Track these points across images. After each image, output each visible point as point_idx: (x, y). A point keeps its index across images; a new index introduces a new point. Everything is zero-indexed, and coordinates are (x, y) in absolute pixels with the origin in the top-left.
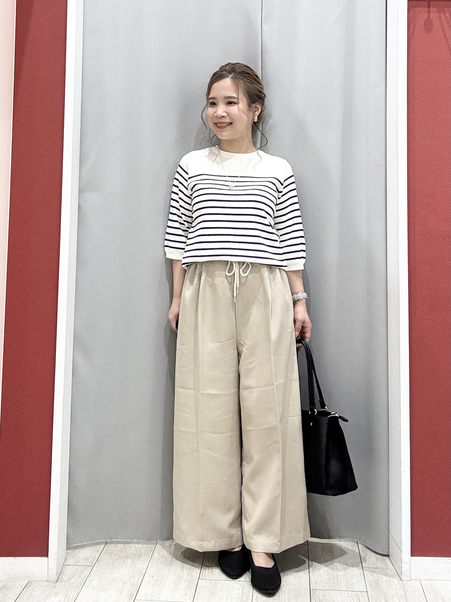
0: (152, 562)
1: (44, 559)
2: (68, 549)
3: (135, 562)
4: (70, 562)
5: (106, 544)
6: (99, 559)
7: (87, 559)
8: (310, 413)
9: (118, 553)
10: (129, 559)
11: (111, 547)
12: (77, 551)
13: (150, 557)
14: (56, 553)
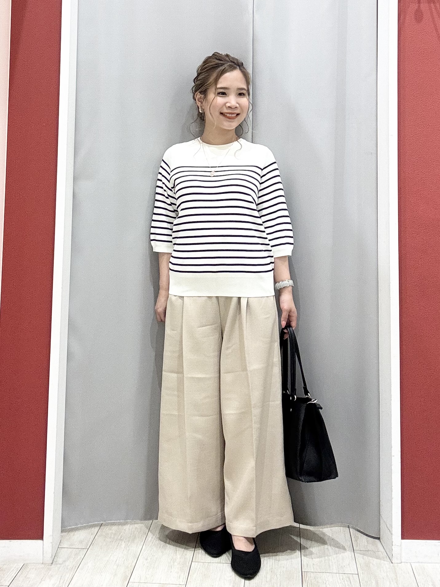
0: (146, 545)
1: (39, 542)
2: (62, 531)
3: (129, 544)
4: (65, 544)
5: (101, 527)
6: (93, 542)
7: (81, 542)
8: (291, 399)
9: (112, 536)
10: (123, 542)
11: (106, 530)
12: (72, 534)
13: (144, 540)
14: (51, 536)
